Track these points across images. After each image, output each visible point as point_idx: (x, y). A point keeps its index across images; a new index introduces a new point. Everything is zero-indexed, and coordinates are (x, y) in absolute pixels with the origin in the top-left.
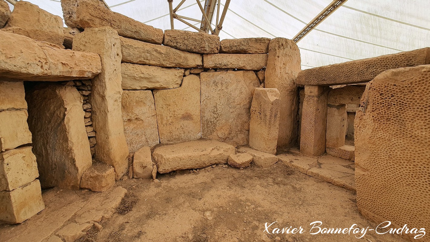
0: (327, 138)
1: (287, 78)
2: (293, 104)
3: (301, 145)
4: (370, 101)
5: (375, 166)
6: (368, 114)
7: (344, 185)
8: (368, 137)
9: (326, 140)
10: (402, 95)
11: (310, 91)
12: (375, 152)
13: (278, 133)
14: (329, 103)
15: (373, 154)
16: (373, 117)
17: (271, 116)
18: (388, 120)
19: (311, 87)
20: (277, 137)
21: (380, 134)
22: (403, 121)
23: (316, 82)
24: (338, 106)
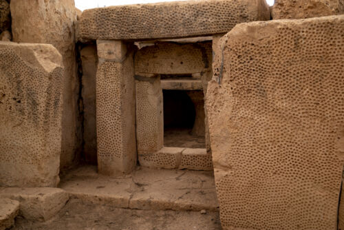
0: (139, 138)
1: (59, 23)
2: (72, 77)
3: (99, 158)
4: (227, 66)
5: (239, 159)
6: (225, 85)
7: (191, 207)
8: (227, 119)
9: (137, 141)
10: (261, 58)
11: (109, 51)
12: (238, 138)
13: (60, 140)
14: (136, 74)
15: (236, 143)
16: (232, 88)
17: (48, 104)
18: (249, 91)
19: (109, 43)
20: (59, 150)
21: (241, 112)
22: (264, 91)
23: (117, 35)
24: (152, 77)
